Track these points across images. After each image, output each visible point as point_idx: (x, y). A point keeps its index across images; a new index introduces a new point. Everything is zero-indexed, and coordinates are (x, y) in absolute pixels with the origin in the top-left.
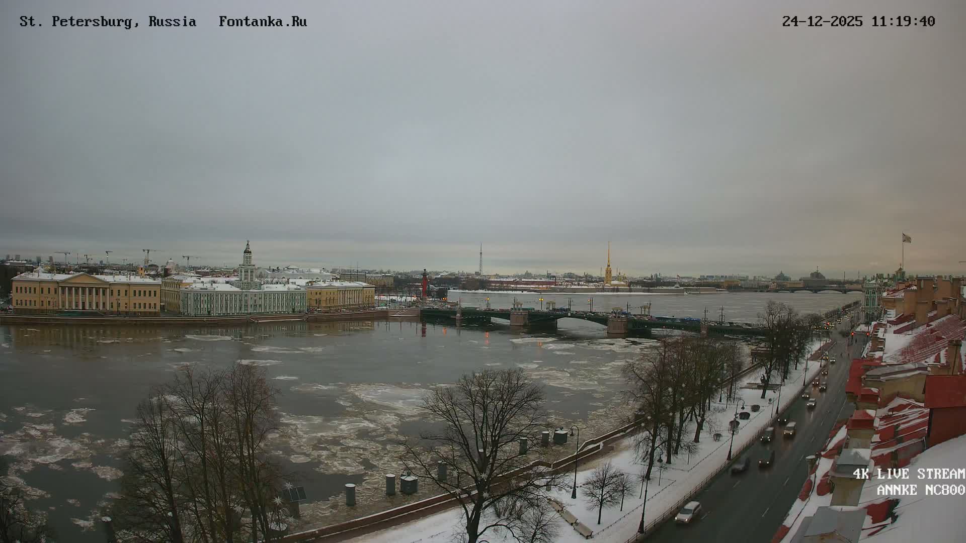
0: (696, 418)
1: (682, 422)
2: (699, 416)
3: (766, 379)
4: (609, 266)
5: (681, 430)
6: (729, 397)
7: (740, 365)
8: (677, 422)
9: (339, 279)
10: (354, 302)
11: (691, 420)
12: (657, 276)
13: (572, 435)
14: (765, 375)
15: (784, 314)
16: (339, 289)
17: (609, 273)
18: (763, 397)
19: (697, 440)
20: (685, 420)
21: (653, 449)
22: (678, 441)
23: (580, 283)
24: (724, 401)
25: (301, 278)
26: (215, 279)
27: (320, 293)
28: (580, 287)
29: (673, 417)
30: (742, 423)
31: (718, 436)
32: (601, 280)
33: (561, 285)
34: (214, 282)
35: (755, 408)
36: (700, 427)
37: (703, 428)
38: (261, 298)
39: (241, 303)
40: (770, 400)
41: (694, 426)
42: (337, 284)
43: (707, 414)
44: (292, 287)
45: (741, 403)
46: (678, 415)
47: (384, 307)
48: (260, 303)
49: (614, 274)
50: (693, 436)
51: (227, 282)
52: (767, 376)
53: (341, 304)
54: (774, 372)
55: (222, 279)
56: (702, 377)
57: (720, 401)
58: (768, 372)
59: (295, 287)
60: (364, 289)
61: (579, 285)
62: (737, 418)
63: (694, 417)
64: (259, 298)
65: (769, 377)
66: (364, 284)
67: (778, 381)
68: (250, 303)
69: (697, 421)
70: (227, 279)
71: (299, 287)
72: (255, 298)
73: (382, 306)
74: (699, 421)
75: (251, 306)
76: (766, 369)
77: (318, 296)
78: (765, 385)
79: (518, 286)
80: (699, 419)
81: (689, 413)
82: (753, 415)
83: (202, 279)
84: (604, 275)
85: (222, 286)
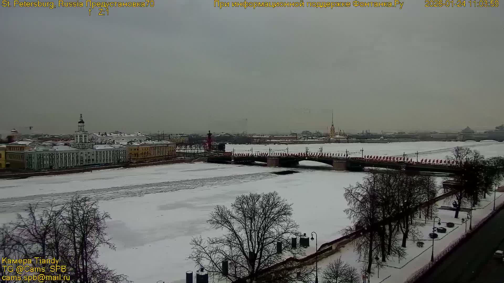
0: (402, 229)
1: (391, 232)
2: (404, 227)
3: (458, 203)
4: (333, 125)
5: (391, 238)
6: (427, 216)
7: (434, 193)
8: (388, 232)
9: (150, 139)
10: (162, 154)
11: (398, 230)
12: (367, 132)
13: (312, 239)
14: (457, 201)
15: (471, 157)
16: (151, 146)
17: (333, 130)
18: (456, 216)
19: (404, 245)
20: (394, 230)
21: (371, 251)
22: (390, 246)
23: (313, 137)
24: (423, 217)
25: (123, 139)
26: (55, 142)
27: (138, 149)
28: (313, 140)
29: (384, 229)
30: (440, 235)
31: (420, 244)
32: (327, 135)
33: (300, 139)
34: (55, 145)
35: (450, 225)
36: (405, 237)
37: (408, 237)
38: (94, 154)
39: (77, 159)
40: (463, 220)
41: (401, 236)
42: (150, 142)
43: (410, 227)
44: (117, 146)
45: (437, 220)
46: (387, 227)
47: (182, 157)
48: (93, 158)
49: (336, 131)
50: (401, 243)
51: (66, 145)
52: (458, 201)
53: (153, 156)
54: (464, 200)
55: (60, 143)
56: (404, 201)
57: (420, 217)
58: (459, 199)
59: (119, 145)
60: (169, 145)
61: (312, 139)
62: (435, 230)
63: (400, 228)
64: (92, 155)
65: (460, 203)
66: (169, 142)
67: (469, 206)
68: (85, 158)
69: (403, 232)
70: (66, 142)
71: (122, 146)
72: (89, 155)
73: (181, 156)
74: (404, 232)
75: (86, 160)
76: (457, 196)
77: (136, 152)
78: (457, 208)
79: (272, 140)
80: (404, 230)
81: (396, 225)
82: (449, 229)
83: (44, 143)
84: (329, 132)
85: (61, 148)
